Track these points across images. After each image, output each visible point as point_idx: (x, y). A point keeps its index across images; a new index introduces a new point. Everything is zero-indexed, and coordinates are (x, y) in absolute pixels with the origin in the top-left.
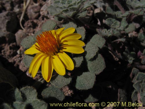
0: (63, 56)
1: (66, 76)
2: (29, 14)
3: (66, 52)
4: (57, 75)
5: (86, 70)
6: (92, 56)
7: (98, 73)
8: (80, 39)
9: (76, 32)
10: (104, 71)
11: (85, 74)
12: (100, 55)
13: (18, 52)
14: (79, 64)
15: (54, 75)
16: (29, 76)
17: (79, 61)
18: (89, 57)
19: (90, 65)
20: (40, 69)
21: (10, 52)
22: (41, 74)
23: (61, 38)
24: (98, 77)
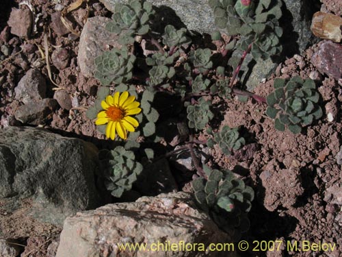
0: (128, 119)
1: (136, 131)
2: (55, 65)
3: (130, 116)
4: (129, 132)
5: (148, 122)
6: (148, 111)
7: (155, 121)
8: (135, 100)
9: (129, 95)
10: (159, 117)
11: (147, 125)
12: (152, 109)
13: (70, 117)
14: (141, 120)
15: (128, 134)
16: (103, 138)
17: (140, 118)
18: (146, 112)
19: (148, 117)
20: (116, 132)
21: (64, 122)
22: (118, 136)
23: (120, 105)
24: (156, 124)
